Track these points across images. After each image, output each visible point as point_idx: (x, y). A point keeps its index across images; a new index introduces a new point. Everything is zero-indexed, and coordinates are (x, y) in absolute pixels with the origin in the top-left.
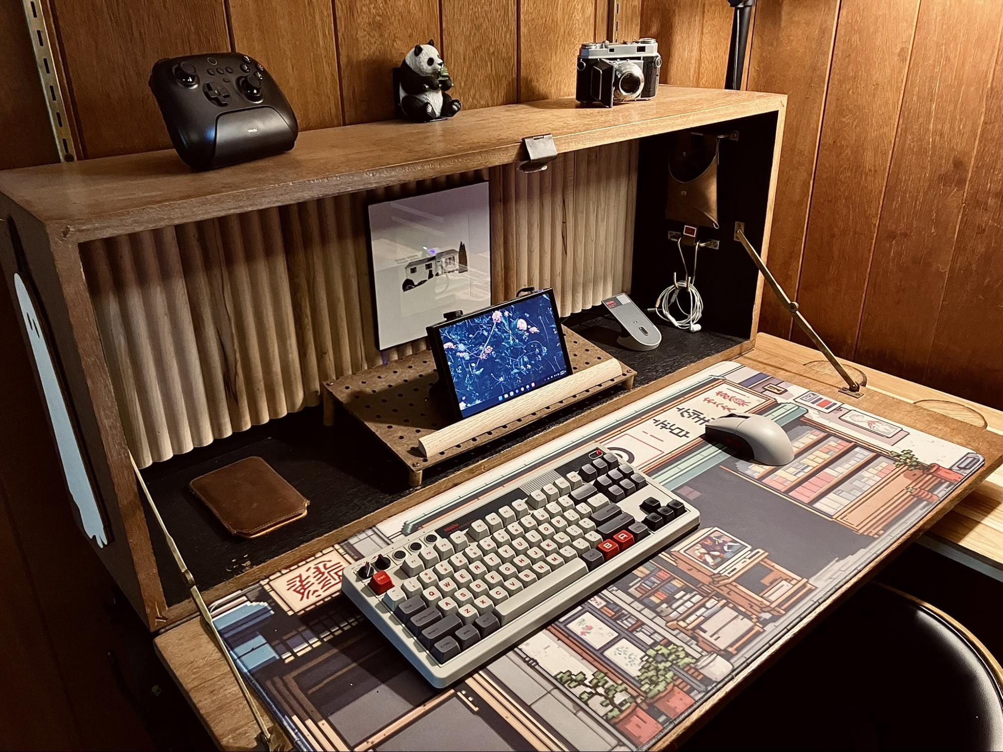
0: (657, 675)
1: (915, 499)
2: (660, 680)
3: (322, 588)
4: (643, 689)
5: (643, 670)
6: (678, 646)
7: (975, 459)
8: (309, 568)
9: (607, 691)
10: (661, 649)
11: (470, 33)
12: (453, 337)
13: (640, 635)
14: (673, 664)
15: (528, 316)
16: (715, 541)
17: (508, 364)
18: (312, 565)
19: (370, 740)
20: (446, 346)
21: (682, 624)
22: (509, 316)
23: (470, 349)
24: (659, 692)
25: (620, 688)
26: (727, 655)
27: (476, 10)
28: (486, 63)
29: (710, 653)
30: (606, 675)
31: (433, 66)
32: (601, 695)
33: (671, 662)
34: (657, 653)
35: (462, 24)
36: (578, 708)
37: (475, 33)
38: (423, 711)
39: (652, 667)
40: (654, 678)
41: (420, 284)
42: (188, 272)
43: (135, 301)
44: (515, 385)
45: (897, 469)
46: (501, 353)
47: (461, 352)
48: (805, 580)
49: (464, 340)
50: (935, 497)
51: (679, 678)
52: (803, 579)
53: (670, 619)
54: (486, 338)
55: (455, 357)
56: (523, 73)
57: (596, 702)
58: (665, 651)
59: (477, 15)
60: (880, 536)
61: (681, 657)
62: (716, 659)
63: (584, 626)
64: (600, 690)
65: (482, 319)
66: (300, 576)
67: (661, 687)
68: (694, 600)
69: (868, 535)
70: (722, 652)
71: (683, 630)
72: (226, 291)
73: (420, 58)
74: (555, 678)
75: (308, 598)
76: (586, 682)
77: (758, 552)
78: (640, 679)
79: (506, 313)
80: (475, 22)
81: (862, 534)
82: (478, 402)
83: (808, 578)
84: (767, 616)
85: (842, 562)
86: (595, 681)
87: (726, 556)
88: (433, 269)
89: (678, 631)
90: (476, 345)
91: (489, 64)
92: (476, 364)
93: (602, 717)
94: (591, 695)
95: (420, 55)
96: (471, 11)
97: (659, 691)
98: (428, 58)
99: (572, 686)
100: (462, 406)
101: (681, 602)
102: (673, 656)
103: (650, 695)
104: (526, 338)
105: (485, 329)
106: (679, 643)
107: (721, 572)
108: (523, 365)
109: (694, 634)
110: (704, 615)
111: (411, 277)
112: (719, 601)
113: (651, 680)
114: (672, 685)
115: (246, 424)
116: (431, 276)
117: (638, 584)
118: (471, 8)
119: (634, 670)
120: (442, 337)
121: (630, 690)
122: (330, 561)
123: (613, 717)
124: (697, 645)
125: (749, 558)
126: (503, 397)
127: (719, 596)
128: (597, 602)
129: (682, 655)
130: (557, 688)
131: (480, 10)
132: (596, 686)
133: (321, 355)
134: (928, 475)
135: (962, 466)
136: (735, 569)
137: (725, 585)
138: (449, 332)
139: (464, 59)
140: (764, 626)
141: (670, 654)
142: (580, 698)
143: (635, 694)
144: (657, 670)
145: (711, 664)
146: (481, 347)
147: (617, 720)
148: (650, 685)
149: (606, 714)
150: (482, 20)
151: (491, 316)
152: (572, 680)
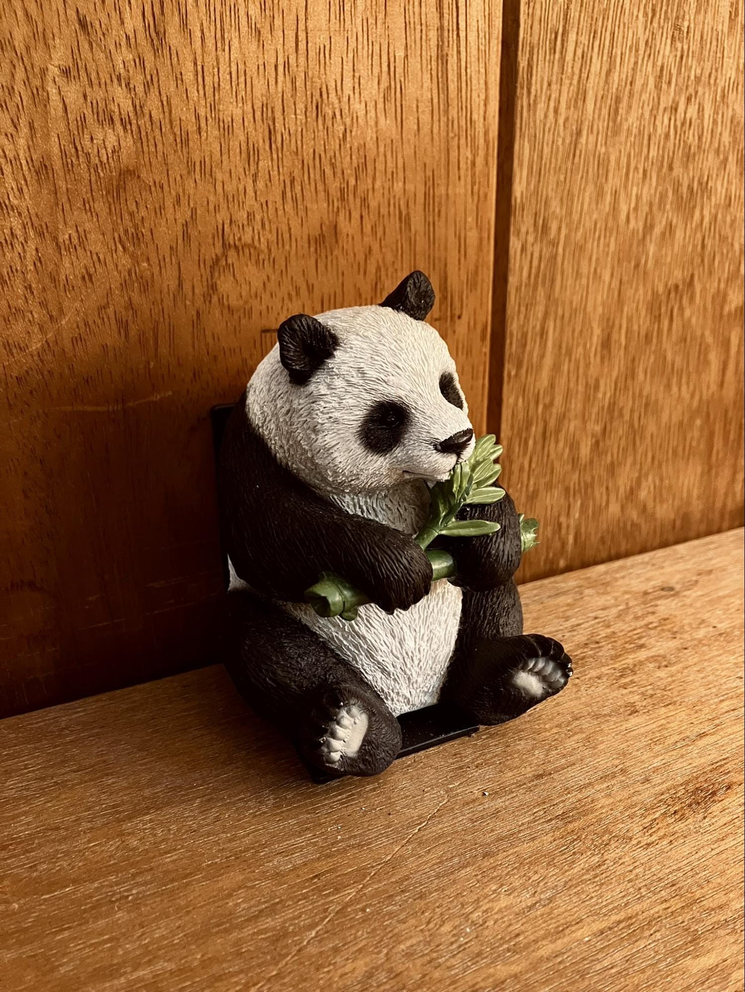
11: (649, 228)
27: (692, 111)
28: (703, 351)
31: (398, 452)
35: (613, 181)
37: (670, 227)
59: (692, 139)
73: (314, 399)
80: (678, 170)
91: (714, 357)
95: (319, 385)
96: (663, 120)
98: (369, 399)
118: (666, 101)
131: (708, 111)
139: (606, 343)
150: (710, 162)
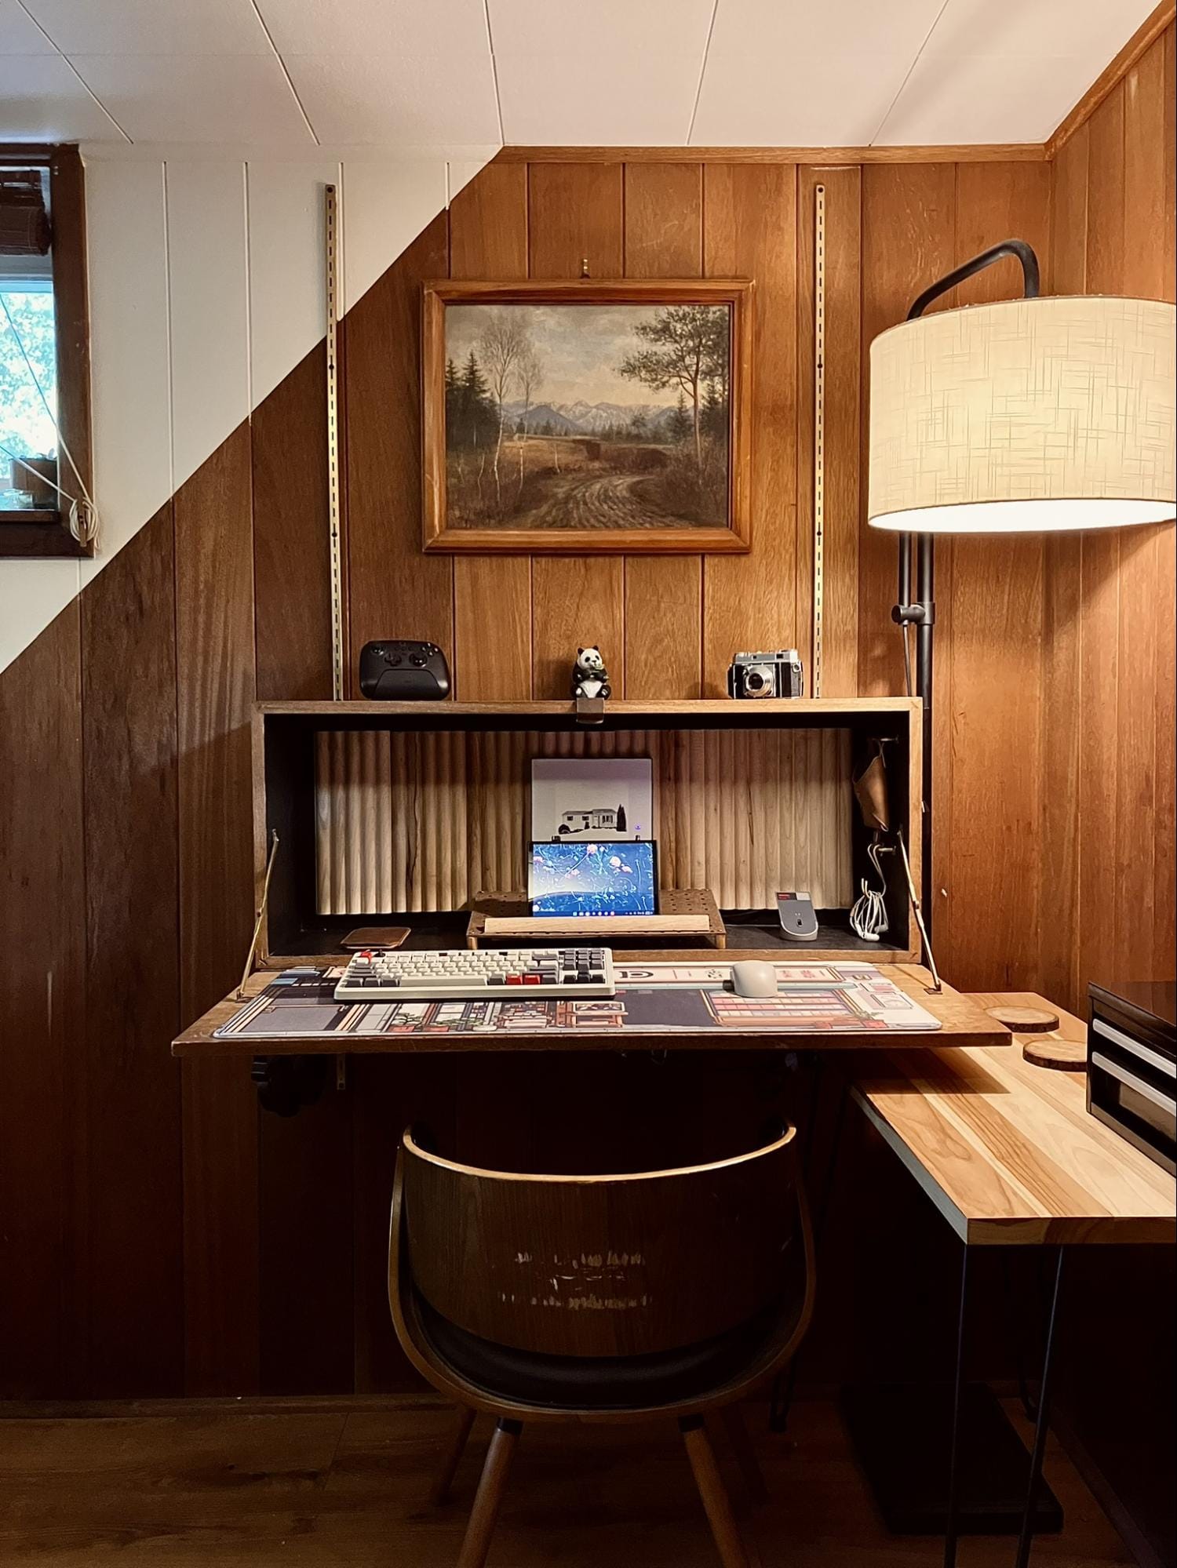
12: (545, 854)
15: (624, 856)
17: (592, 889)
22: (604, 852)
31: (589, 662)
41: (576, 831)
42: (394, 782)
43: (355, 794)
44: (593, 908)
46: (587, 879)
47: (548, 867)
56: (707, 680)
72: (417, 801)
73: (581, 657)
79: (602, 849)
88: (590, 821)
95: (582, 655)
98: (586, 657)
100: (535, 909)
105: (576, 856)
111: (567, 823)
115: (416, 907)
116: (587, 827)
126: (578, 912)
133: (485, 869)
138: (541, 849)
139: (645, 664)
151: (585, 846)
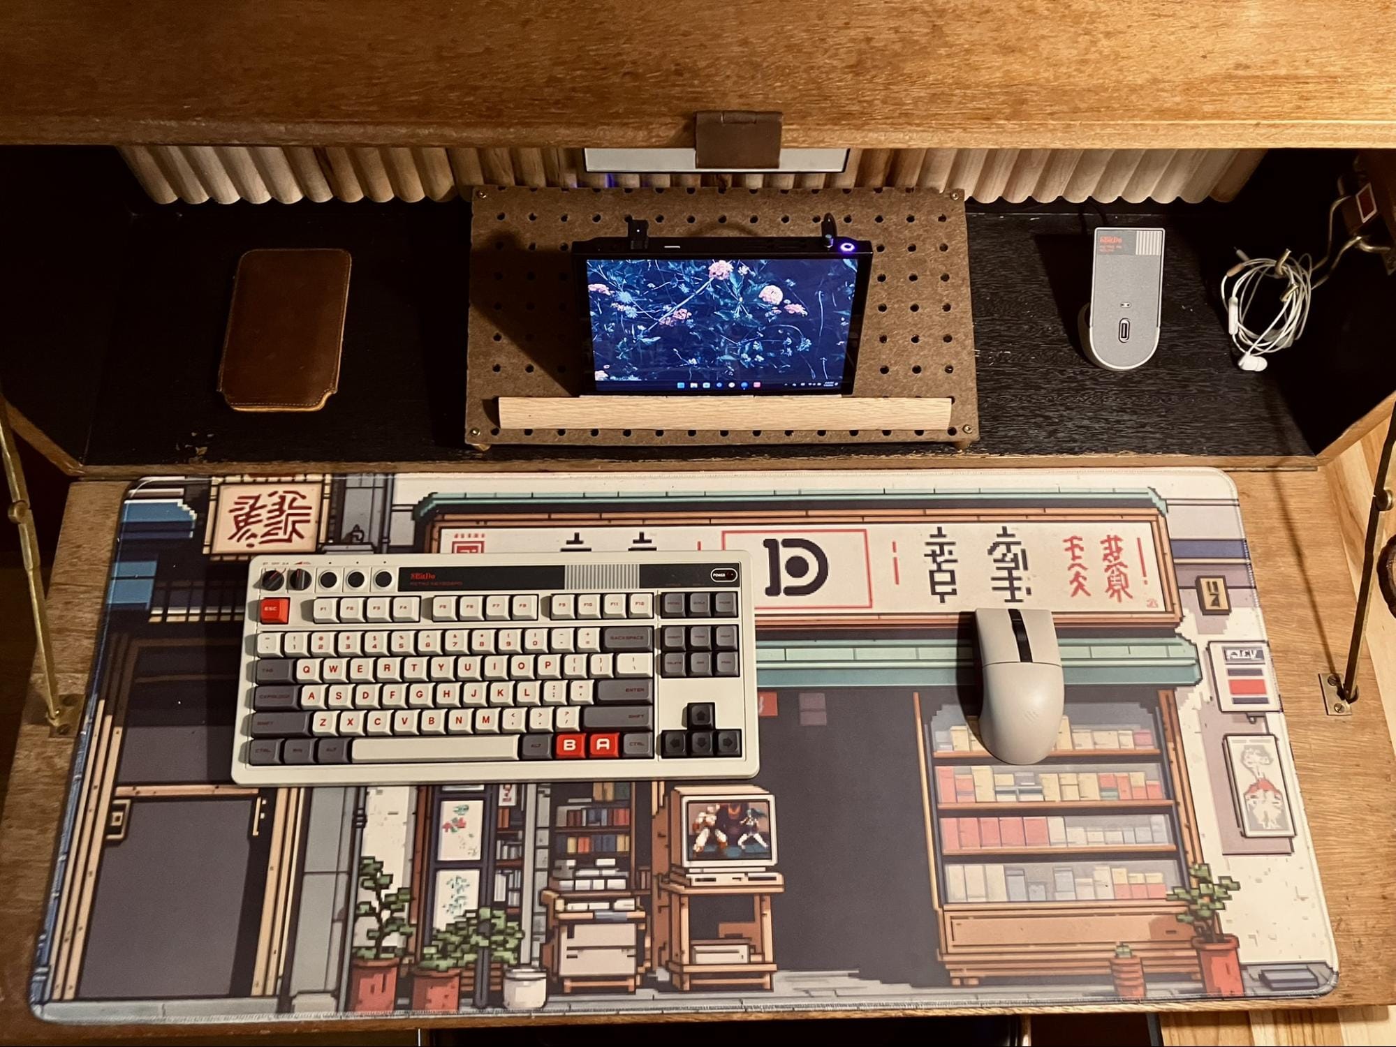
0: (457, 947)
1: (1108, 971)
2: (453, 955)
3: (263, 536)
4: (426, 951)
5: (451, 928)
6: (520, 930)
7: (1316, 979)
8: (275, 493)
9: (392, 920)
10: (499, 917)
12: (613, 278)
13: (500, 881)
14: (489, 947)
15: (792, 284)
16: (746, 815)
17: (717, 344)
18: (281, 489)
19: (139, 788)
20: (592, 288)
21: (560, 905)
22: (748, 276)
23: (643, 305)
24: (437, 968)
25: (407, 929)
26: (555, 986)
29: (542, 968)
30: (410, 901)
32: (379, 920)
33: (491, 943)
34: (490, 920)
36: (343, 917)
38: (210, 793)
39: (464, 932)
40: (450, 948)
44: (719, 376)
45: (1164, 902)
46: (708, 325)
47: (620, 303)
48: (774, 967)
49: (634, 289)
50: (1141, 990)
51: (475, 970)
52: (773, 963)
53: (556, 888)
54: (684, 297)
55: (607, 310)
57: (368, 923)
58: (500, 923)
60: (963, 985)
61: (508, 946)
62: (538, 982)
63: (459, 817)
64: (386, 915)
65: (684, 267)
66: (257, 498)
67: (443, 964)
68: (612, 884)
69: (949, 971)
70: (555, 979)
71: (550, 912)
74: (361, 859)
75: (239, 540)
76: (384, 892)
77: (774, 879)
78: (436, 936)
79: (744, 270)
81: (944, 963)
82: (632, 378)
83: (779, 969)
84: (662, 976)
85: (855, 982)
86: (393, 899)
87: (730, 851)
89: (543, 910)
90: (656, 302)
92: (647, 327)
93: (352, 947)
94: (372, 912)
97: (438, 966)
99: (367, 884)
100: (600, 376)
101: (596, 873)
102: (500, 938)
103: (425, 963)
104: (771, 317)
105: (685, 282)
106: (526, 925)
107: (691, 870)
108: (750, 353)
109: (556, 928)
110: (597, 914)
112: (637, 909)
113: (444, 947)
114: (458, 971)
117: (579, 808)
119: (442, 920)
120: (589, 273)
121: (412, 940)
122: (304, 497)
123: (362, 958)
124: (541, 945)
125: (750, 879)
126: (687, 385)
127: (645, 904)
128: (507, 795)
129: (512, 944)
130: (350, 873)
132: (384, 906)
134: (1193, 948)
135: (1270, 976)
136: (714, 880)
137: (671, 893)
138: (605, 269)
140: (642, 987)
141: (501, 932)
142: (357, 907)
143: (412, 949)
144: (466, 939)
145: (526, 983)
146: (667, 307)
147: (361, 964)
148: (438, 952)
149: (360, 948)
151: (708, 266)
152: (373, 878)
